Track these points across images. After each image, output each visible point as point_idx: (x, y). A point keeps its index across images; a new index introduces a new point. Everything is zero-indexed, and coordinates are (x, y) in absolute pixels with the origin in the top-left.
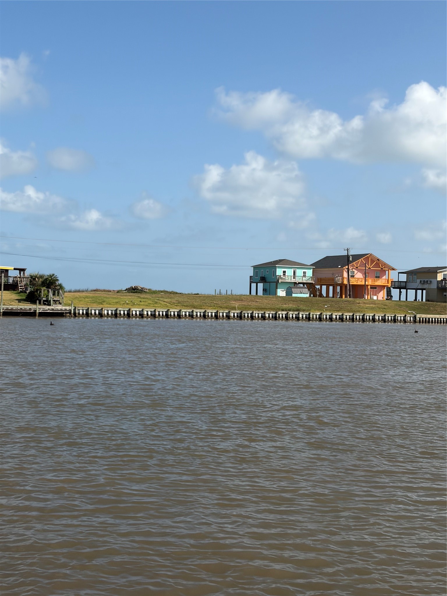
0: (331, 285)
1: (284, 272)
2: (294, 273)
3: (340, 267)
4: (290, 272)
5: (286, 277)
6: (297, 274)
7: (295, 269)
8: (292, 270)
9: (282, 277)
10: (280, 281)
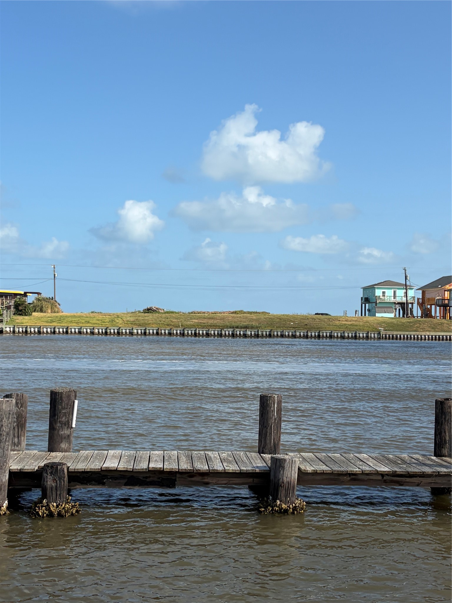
0: (433, 304)
1: (384, 293)
2: (395, 292)
3: (440, 286)
4: (389, 293)
5: (386, 297)
6: (397, 294)
7: (395, 290)
8: (392, 291)
9: (381, 297)
10: (378, 302)
